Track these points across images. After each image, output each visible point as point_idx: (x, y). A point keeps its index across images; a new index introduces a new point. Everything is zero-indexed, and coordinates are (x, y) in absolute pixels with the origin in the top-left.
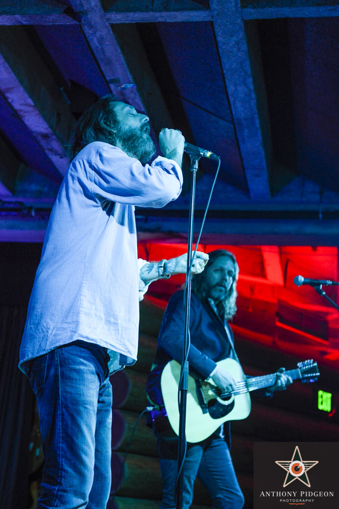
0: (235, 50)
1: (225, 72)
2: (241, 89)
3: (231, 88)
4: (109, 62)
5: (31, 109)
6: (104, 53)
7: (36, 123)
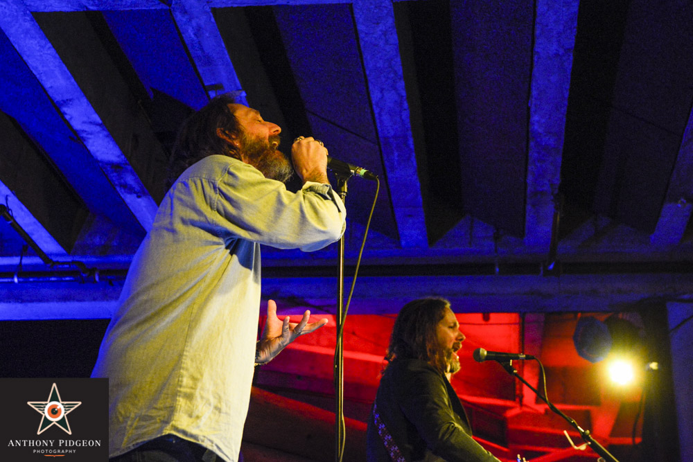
0: (381, 43)
1: (367, 72)
2: (390, 97)
3: (375, 95)
4: (208, 61)
5: (98, 129)
6: (202, 49)
7: (102, 148)
